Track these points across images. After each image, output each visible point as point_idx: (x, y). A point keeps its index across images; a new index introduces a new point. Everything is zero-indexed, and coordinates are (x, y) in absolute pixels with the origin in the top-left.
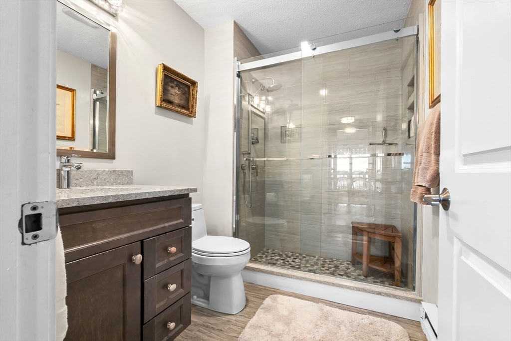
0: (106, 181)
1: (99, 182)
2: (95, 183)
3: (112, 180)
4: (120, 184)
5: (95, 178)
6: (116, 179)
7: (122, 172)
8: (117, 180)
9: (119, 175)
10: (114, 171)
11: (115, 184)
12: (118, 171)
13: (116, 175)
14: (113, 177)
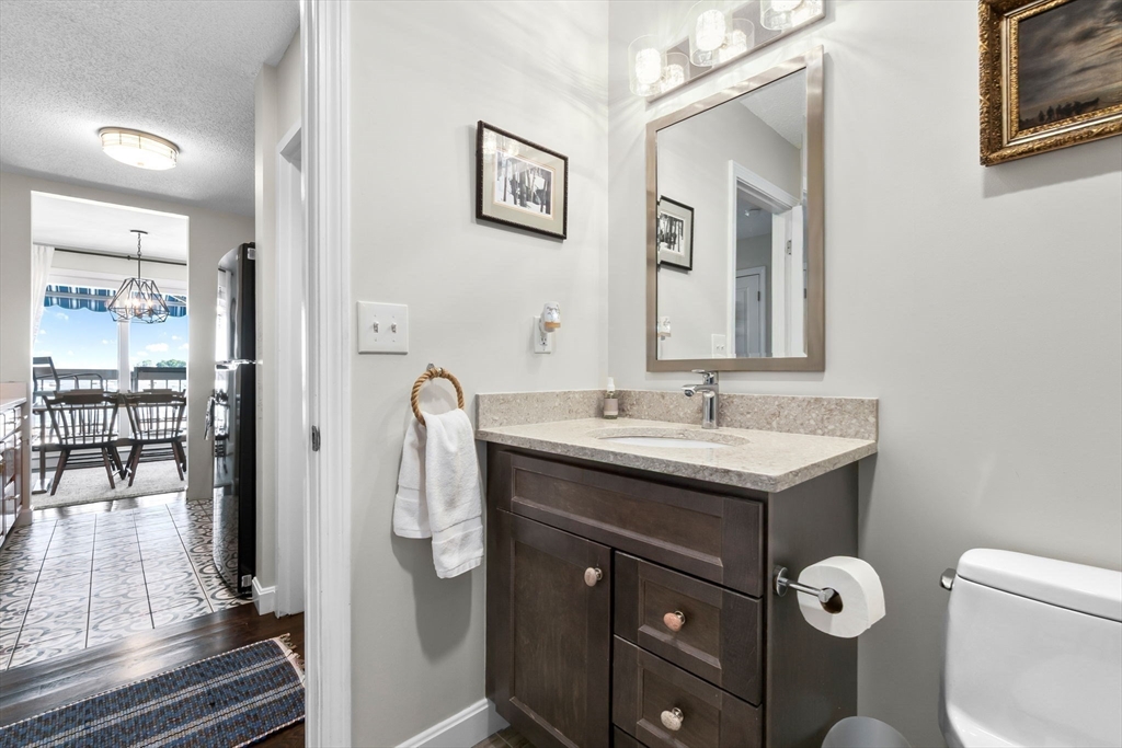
0: (798, 422)
1: (782, 422)
2: (774, 424)
3: (812, 422)
4: (833, 435)
5: (774, 415)
6: (822, 419)
7: (840, 403)
8: (826, 423)
9: (831, 410)
10: (817, 400)
11: (819, 431)
12: (829, 401)
13: (823, 410)
14: (814, 415)
